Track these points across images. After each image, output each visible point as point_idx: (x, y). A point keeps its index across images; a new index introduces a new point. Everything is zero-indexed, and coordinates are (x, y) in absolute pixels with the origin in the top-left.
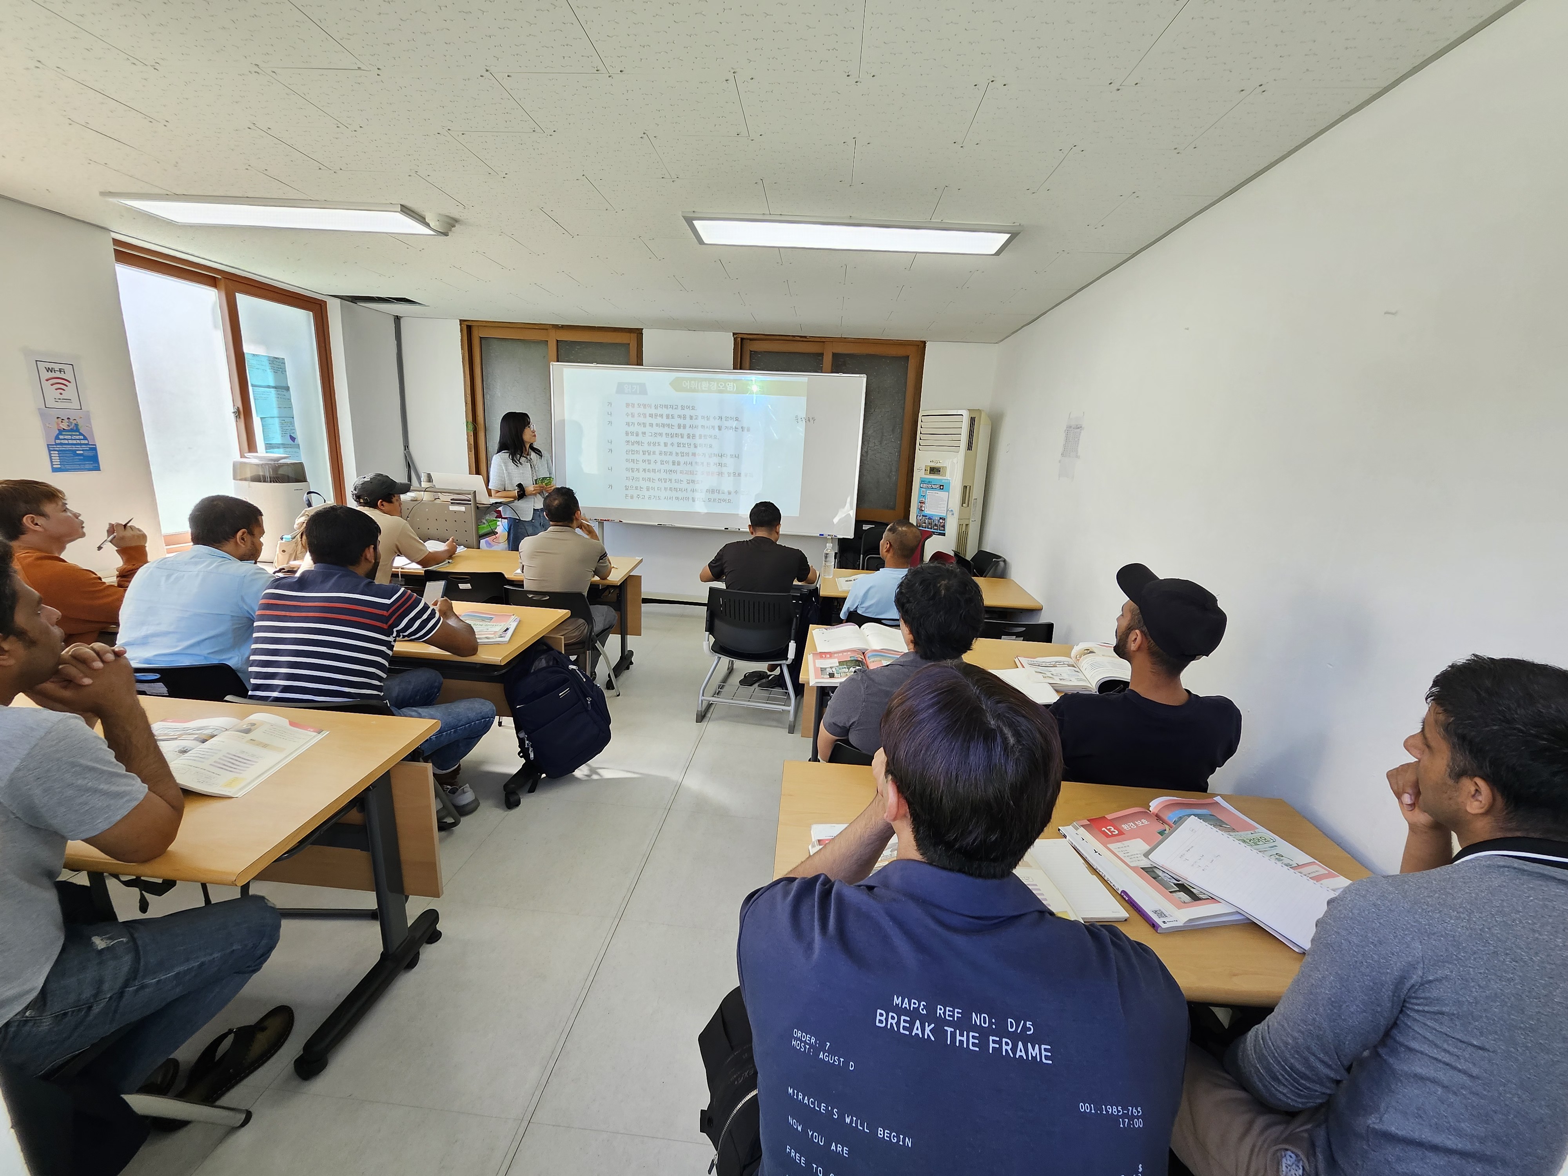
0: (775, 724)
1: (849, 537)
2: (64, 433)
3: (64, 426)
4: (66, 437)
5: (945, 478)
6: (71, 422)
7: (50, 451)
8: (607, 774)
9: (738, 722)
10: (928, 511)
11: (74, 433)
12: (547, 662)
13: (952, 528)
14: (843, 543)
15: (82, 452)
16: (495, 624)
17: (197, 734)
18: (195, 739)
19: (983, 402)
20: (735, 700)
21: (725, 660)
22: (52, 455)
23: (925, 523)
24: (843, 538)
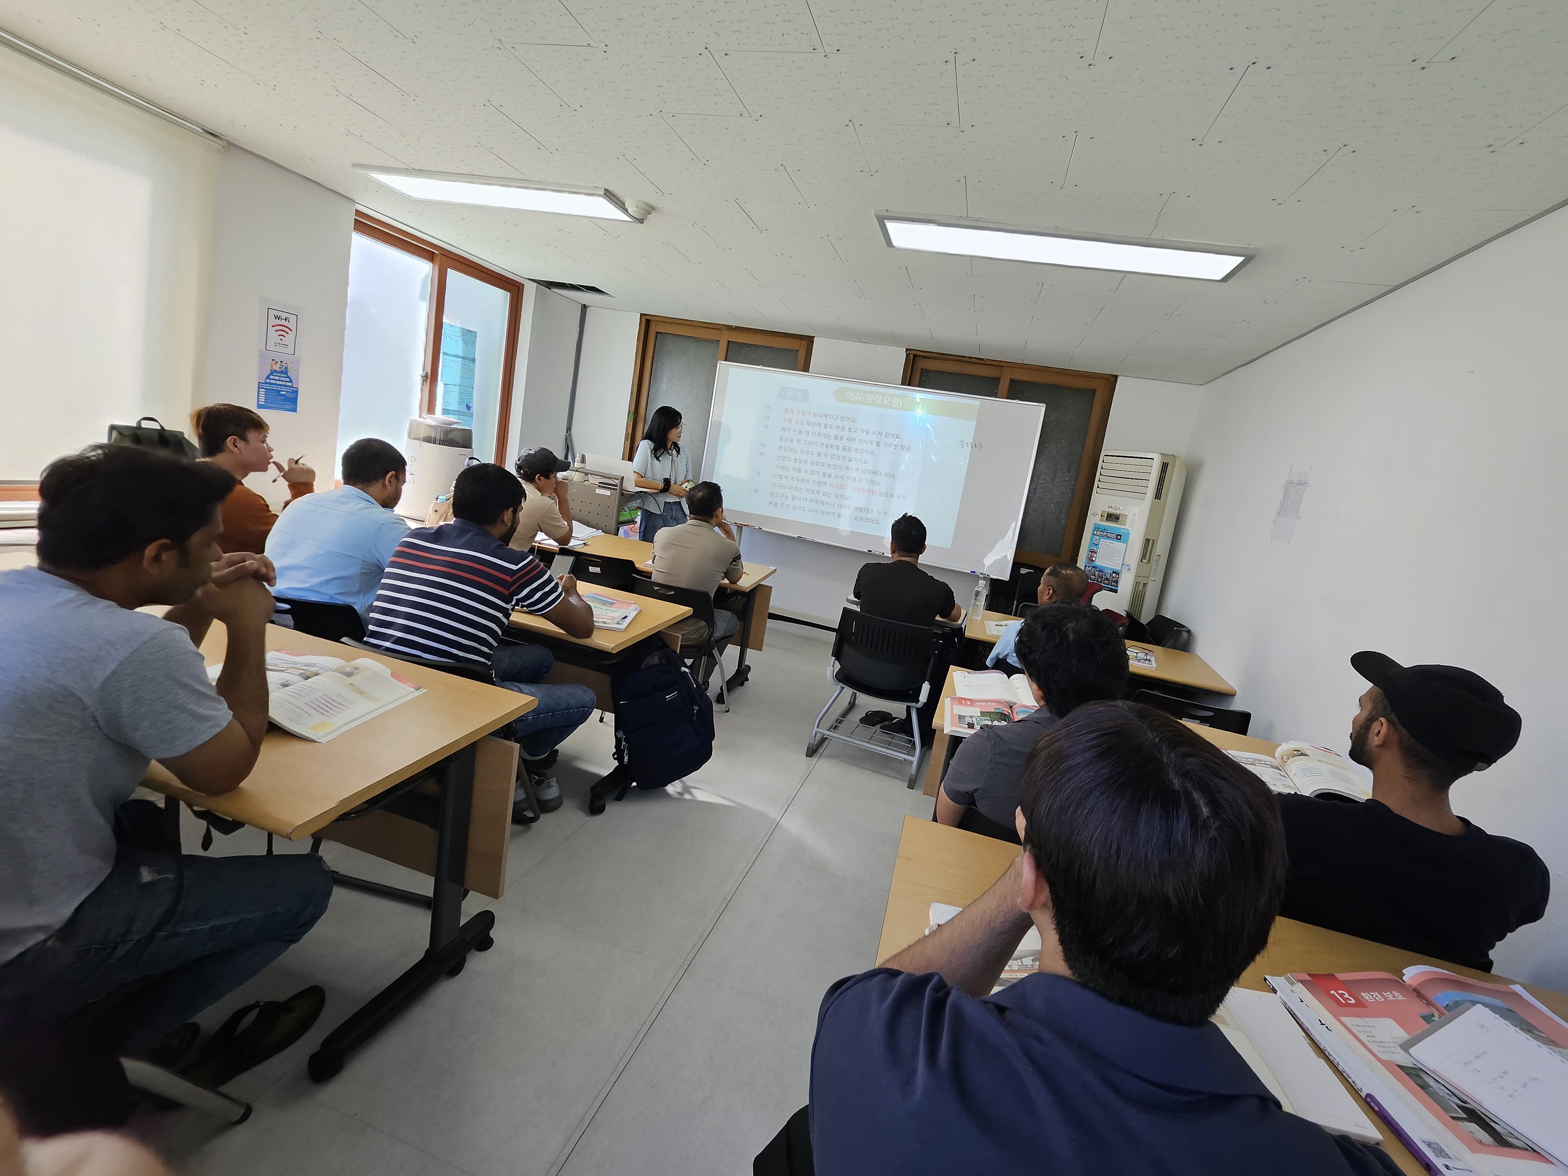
0: (893, 774)
1: (1004, 579)
2: (274, 374)
3: (276, 368)
4: (276, 378)
5: (1123, 527)
6: (283, 366)
7: (259, 388)
8: (701, 796)
9: (853, 765)
10: (1099, 562)
11: (282, 375)
12: (660, 660)
13: (1126, 584)
14: (995, 585)
15: (285, 393)
16: (615, 609)
17: (303, 670)
18: (300, 675)
19: (1180, 447)
20: (852, 738)
21: (848, 691)
22: (260, 392)
23: (1094, 575)
24: (997, 579)
